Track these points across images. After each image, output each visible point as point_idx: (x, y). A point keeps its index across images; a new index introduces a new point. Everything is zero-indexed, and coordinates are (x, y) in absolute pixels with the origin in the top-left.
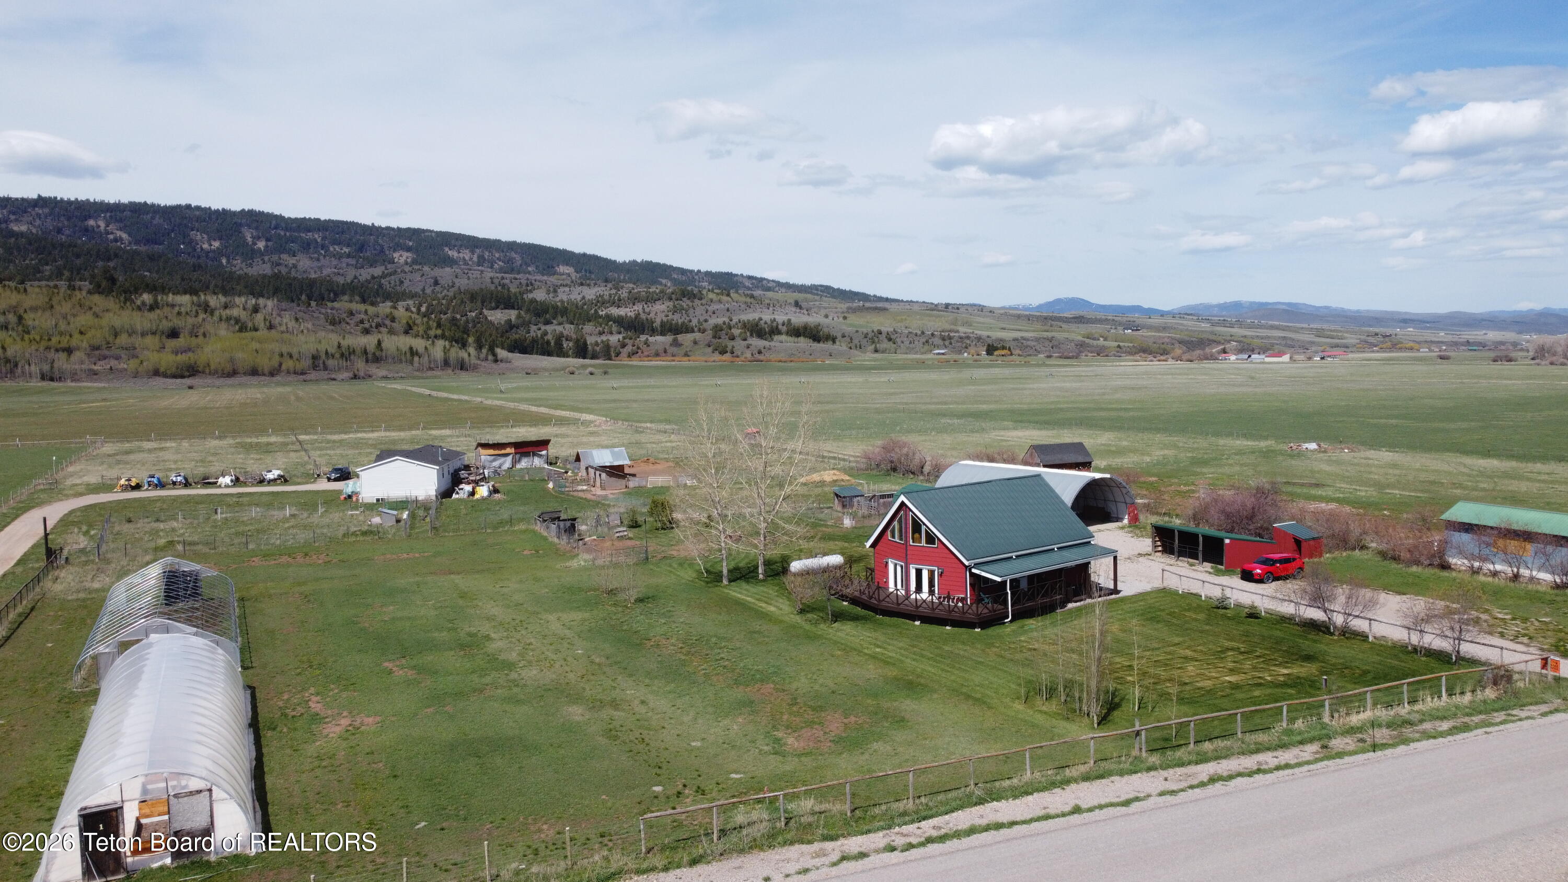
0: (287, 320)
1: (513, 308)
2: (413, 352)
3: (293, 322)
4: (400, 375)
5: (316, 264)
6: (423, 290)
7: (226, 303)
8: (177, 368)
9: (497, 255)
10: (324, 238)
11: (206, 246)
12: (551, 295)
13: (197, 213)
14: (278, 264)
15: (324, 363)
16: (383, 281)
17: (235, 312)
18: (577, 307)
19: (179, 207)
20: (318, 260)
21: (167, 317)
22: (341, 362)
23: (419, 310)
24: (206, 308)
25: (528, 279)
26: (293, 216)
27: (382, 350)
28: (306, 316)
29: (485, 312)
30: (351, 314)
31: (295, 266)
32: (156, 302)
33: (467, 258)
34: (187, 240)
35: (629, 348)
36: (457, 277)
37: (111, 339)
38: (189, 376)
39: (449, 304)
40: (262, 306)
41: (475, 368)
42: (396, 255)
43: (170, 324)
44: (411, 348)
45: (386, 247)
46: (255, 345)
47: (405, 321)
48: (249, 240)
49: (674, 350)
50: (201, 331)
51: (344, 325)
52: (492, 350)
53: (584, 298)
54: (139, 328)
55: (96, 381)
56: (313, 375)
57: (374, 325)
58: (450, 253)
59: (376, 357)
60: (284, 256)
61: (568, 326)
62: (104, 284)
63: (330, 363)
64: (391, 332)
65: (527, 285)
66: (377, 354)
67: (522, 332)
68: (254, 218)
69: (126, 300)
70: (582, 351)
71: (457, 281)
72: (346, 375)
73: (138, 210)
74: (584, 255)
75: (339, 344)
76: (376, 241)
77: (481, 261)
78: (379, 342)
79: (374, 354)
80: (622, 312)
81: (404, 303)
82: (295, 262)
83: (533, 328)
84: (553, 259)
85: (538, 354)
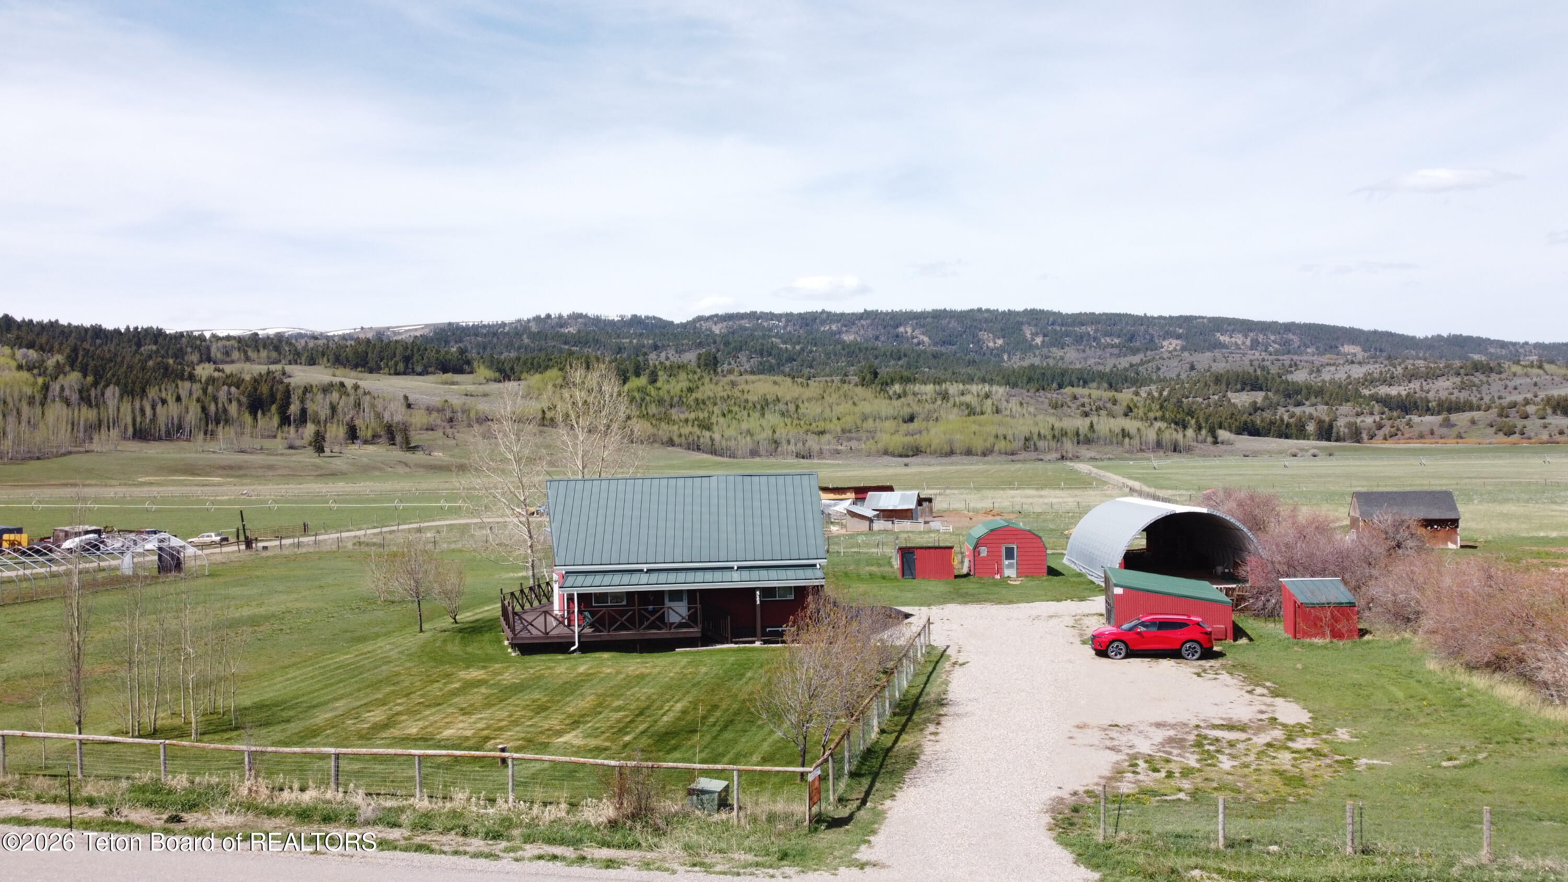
0: (1014, 404)
1: (1261, 389)
2: (1125, 434)
3: (1018, 405)
4: (1108, 456)
5: (1082, 355)
6: (1179, 375)
7: (963, 391)
8: (903, 448)
9: (1272, 338)
10: (1096, 331)
11: (991, 344)
12: (1314, 375)
13: (986, 315)
14: (1047, 357)
15: (1035, 444)
16: (1140, 368)
17: (968, 398)
18: (1340, 387)
19: (972, 311)
20: (1084, 351)
21: (909, 404)
22: (1051, 443)
23: (1161, 394)
24: (945, 396)
25: (1292, 360)
26: (1070, 312)
27: (1094, 431)
28: (1032, 401)
29: (1229, 394)
30: (1075, 398)
31: (1062, 358)
32: (905, 391)
33: (1240, 342)
34: (975, 340)
35: (1386, 430)
36: (1215, 361)
37: (859, 424)
38: (913, 456)
39: (1192, 387)
40: (994, 392)
41: (1189, 450)
42: (1165, 343)
43: (909, 410)
44: (1123, 430)
45: (1156, 335)
46: (974, 428)
47: (1125, 404)
48: (1029, 336)
49: (1444, 431)
50: (935, 416)
51: (1065, 408)
52: (1212, 432)
53: (1349, 377)
54: (883, 414)
55: (836, 459)
56: (1023, 455)
57: (1094, 408)
58: (1222, 338)
59: (1086, 439)
60: (1054, 350)
61: (1321, 407)
62: (868, 377)
63: (1041, 444)
64: (1109, 415)
65: (1291, 366)
66: (1089, 435)
67: (1267, 415)
68: (1035, 317)
69: (881, 390)
70: (1326, 432)
71: (1213, 364)
72: (1055, 455)
73: (939, 315)
74: (1375, 332)
75: (1053, 426)
76: (1146, 331)
77: (1255, 345)
78: (1092, 426)
79: (1086, 435)
80: (1394, 391)
81: (1147, 388)
82: (1062, 354)
83: (1281, 410)
84: (1338, 339)
85: (1272, 436)
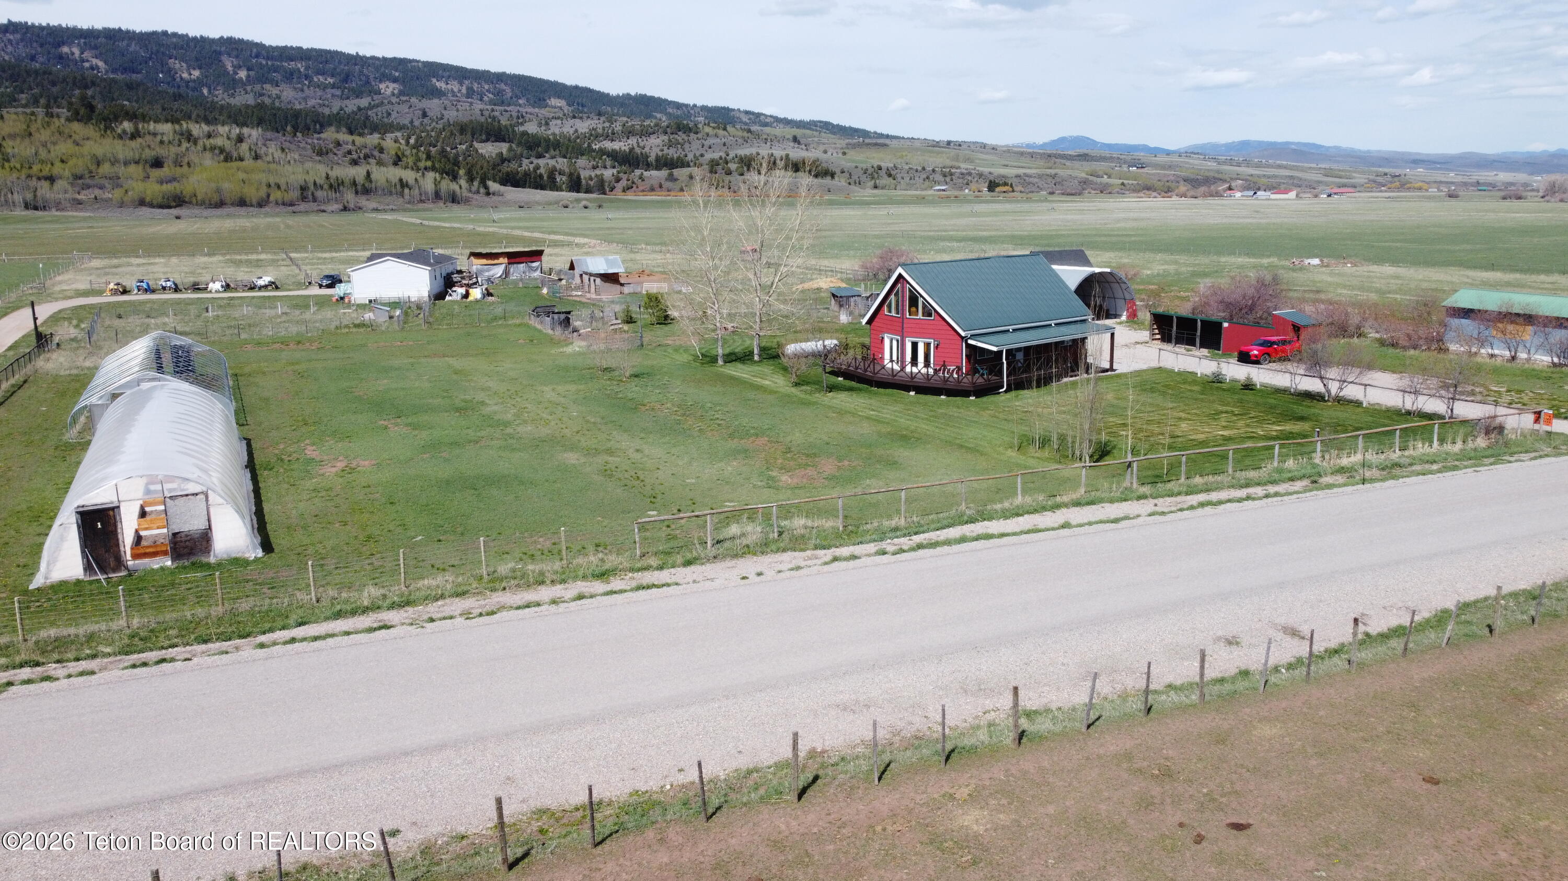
0: (273, 149)
1: (504, 141)
2: (403, 184)
3: (279, 151)
4: (391, 207)
5: (300, 94)
6: (412, 122)
7: (209, 132)
8: (163, 198)
9: (487, 87)
10: (307, 68)
11: (185, 75)
12: (543, 128)
13: (175, 40)
14: (261, 95)
15: (313, 194)
16: (370, 113)
17: (219, 142)
18: (569, 140)
19: (155, 33)
20: (302, 90)
21: (149, 146)
22: (330, 193)
24: (189, 137)
25: (518, 111)
26: (274, 44)
27: (371, 181)
28: (293, 147)
29: (476, 144)
30: (338, 144)
31: (278, 97)
32: (137, 129)
33: (456, 90)
34: (165, 69)
35: (623, 183)
36: (445, 109)
37: (93, 168)
38: (175, 207)
39: (438, 135)
40: (246, 135)
41: (467, 201)
42: (382, 86)
43: (153, 153)
44: (401, 180)
45: (371, 77)
46: (241, 175)
47: (394, 153)
48: (230, 69)
49: (669, 184)
50: (186, 160)
51: (331, 155)
52: (483, 183)
53: (576, 131)
54: (121, 156)
55: (81, 210)
56: (303, 206)
57: (362, 156)
58: (438, 84)
59: (365, 189)
60: (267, 86)
61: (560, 160)
62: (83, 111)
63: (319, 194)
64: (380, 163)
65: (518, 118)
66: (366, 185)
67: (513, 166)
68: (234, 46)
69: (106, 128)
70: (575, 185)
71: (445, 113)
72: (336, 207)
73: (113, 35)
74: (577, 87)
75: (327, 175)
76: (361, 72)
77: (470, 93)
78: (368, 174)
79: (363, 185)
80: (616, 146)
81: (393, 135)
82: (278, 92)
83: (525, 162)
84: (544, 92)
85: (530, 187)
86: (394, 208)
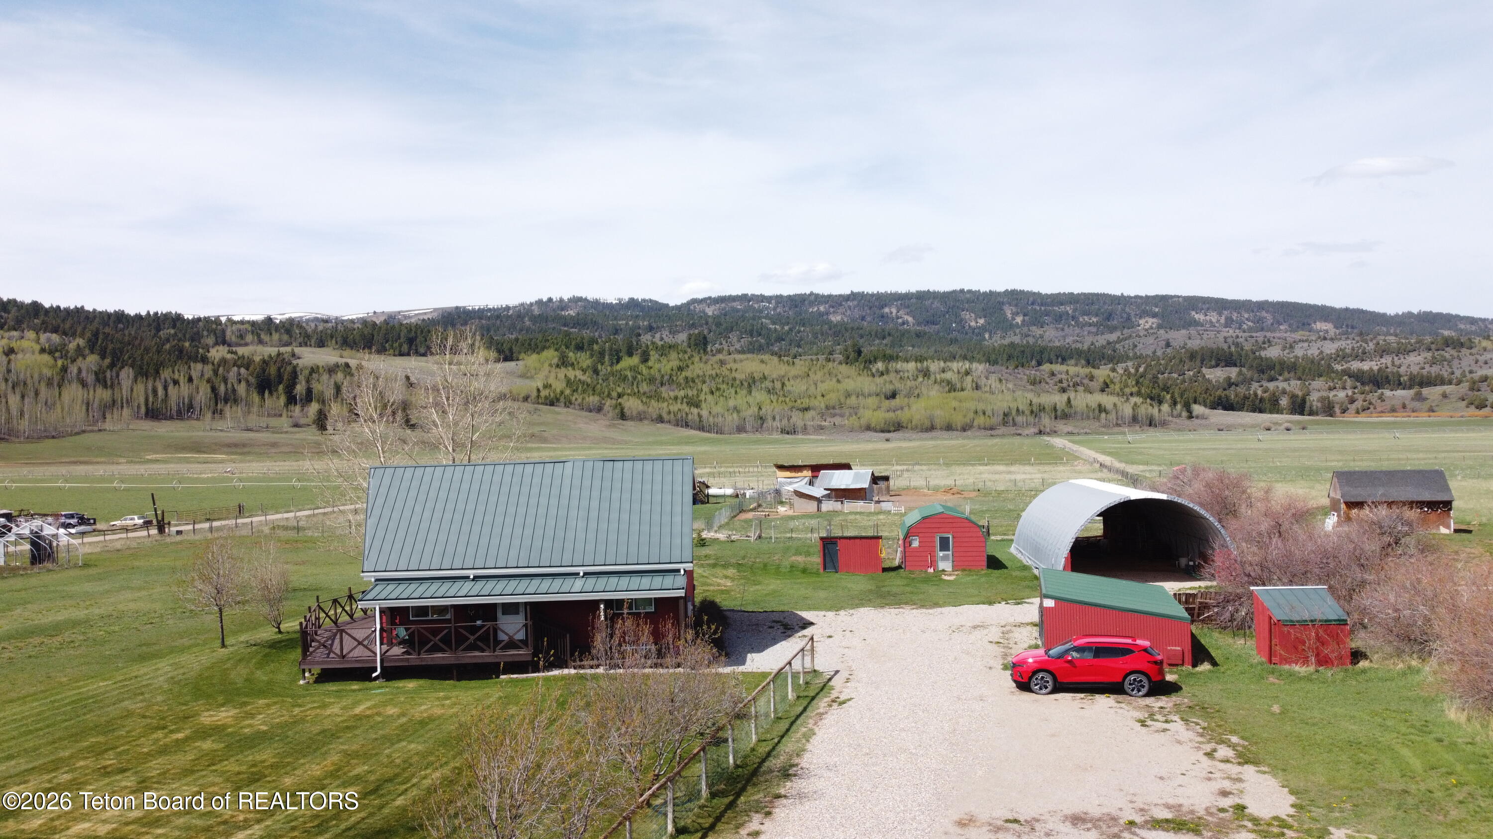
0: (993, 381)
1: (1235, 365)
2: (1101, 409)
3: (998, 382)
4: (1085, 430)
5: (1061, 333)
6: (1154, 352)
7: (943, 368)
8: (885, 424)
9: (1246, 316)
10: (1075, 310)
11: (973, 324)
12: (1287, 351)
13: (968, 296)
14: (1027, 336)
15: (1014, 419)
16: (1117, 346)
17: (948, 375)
18: (1312, 362)
19: (954, 292)
20: (1063, 330)
21: (891, 382)
22: (1029, 418)
23: (1137, 370)
24: (926, 373)
25: (1265, 337)
26: (1049, 293)
27: (1071, 407)
28: (1011, 378)
29: (1204, 370)
30: (1053, 374)
31: (1042, 337)
32: (887, 369)
33: (1214, 320)
34: (958, 320)
35: (1359, 404)
36: (1190, 338)
37: (843, 400)
38: (894, 431)
39: (1167, 365)
40: (974, 369)
41: (1164, 424)
42: (1142, 322)
43: (891, 387)
44: (1100, 406)
45: (1133, 314)
46: (955, 404)
47: (1102, 380)
48: (1009, 316)
49: (1416, 404)
50: (916, 392)
51: (1043, 384)
52: (1187, 407)
53: (1322, 352)
54: (866, 391)
55: (821, 434)
56: (1002, 430)
57: (1071, 384)
58: (1197, 316)
59: (1063, 415)
60: (1034, 328)
61: (1294, 382)
62: (852, 355)
63: (1020, 419)
64: (1086, 390)
65: (1264, 343)
66: (1066, 410)
67: (1242, 390)
68: (1015, 297)
69: (864, 367)
70: (1299, 406)
71: (1188, 341)
72: (1033, 430)
73: (922, 296)
74: (1347, 310)
75: (1031, 401)
76: (1123, 310)
77: (1229, 323)
78: (1069, 400)
79: (1063, 410)
80: (1366, 366)
81: (1124, 365)
82: (1042, 333)
83: (1255, 385)
84: (1310, 316)
85: (1247, 411)
86: (1088, 431)
